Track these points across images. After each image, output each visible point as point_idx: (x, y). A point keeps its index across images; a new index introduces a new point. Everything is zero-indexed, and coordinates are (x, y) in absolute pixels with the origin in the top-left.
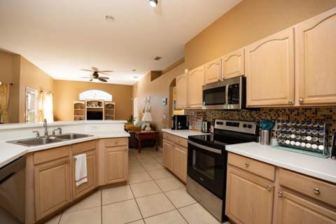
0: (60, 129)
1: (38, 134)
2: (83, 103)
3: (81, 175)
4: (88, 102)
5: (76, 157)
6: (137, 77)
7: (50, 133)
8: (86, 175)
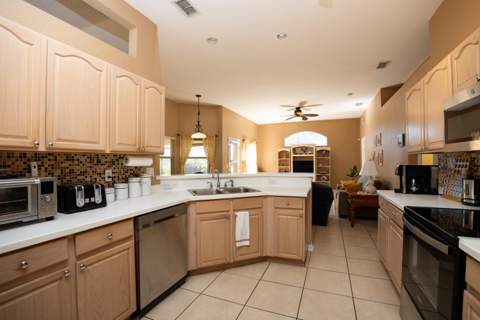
0: (232, 181)
1: (212, 186)
2: (288, 150)
3: (242, 234)
4: (294, 149)
5: (238, 213)
6: (362, 104)
7: (222, 185)
8: (248, 237)
